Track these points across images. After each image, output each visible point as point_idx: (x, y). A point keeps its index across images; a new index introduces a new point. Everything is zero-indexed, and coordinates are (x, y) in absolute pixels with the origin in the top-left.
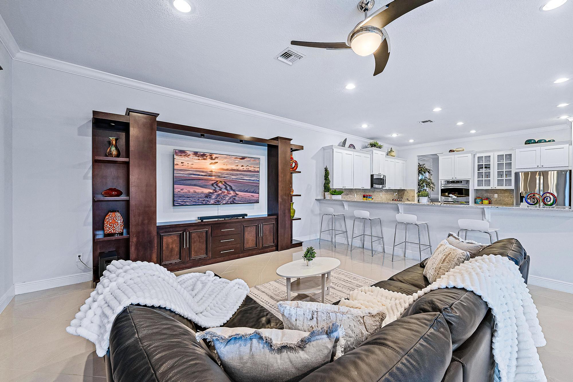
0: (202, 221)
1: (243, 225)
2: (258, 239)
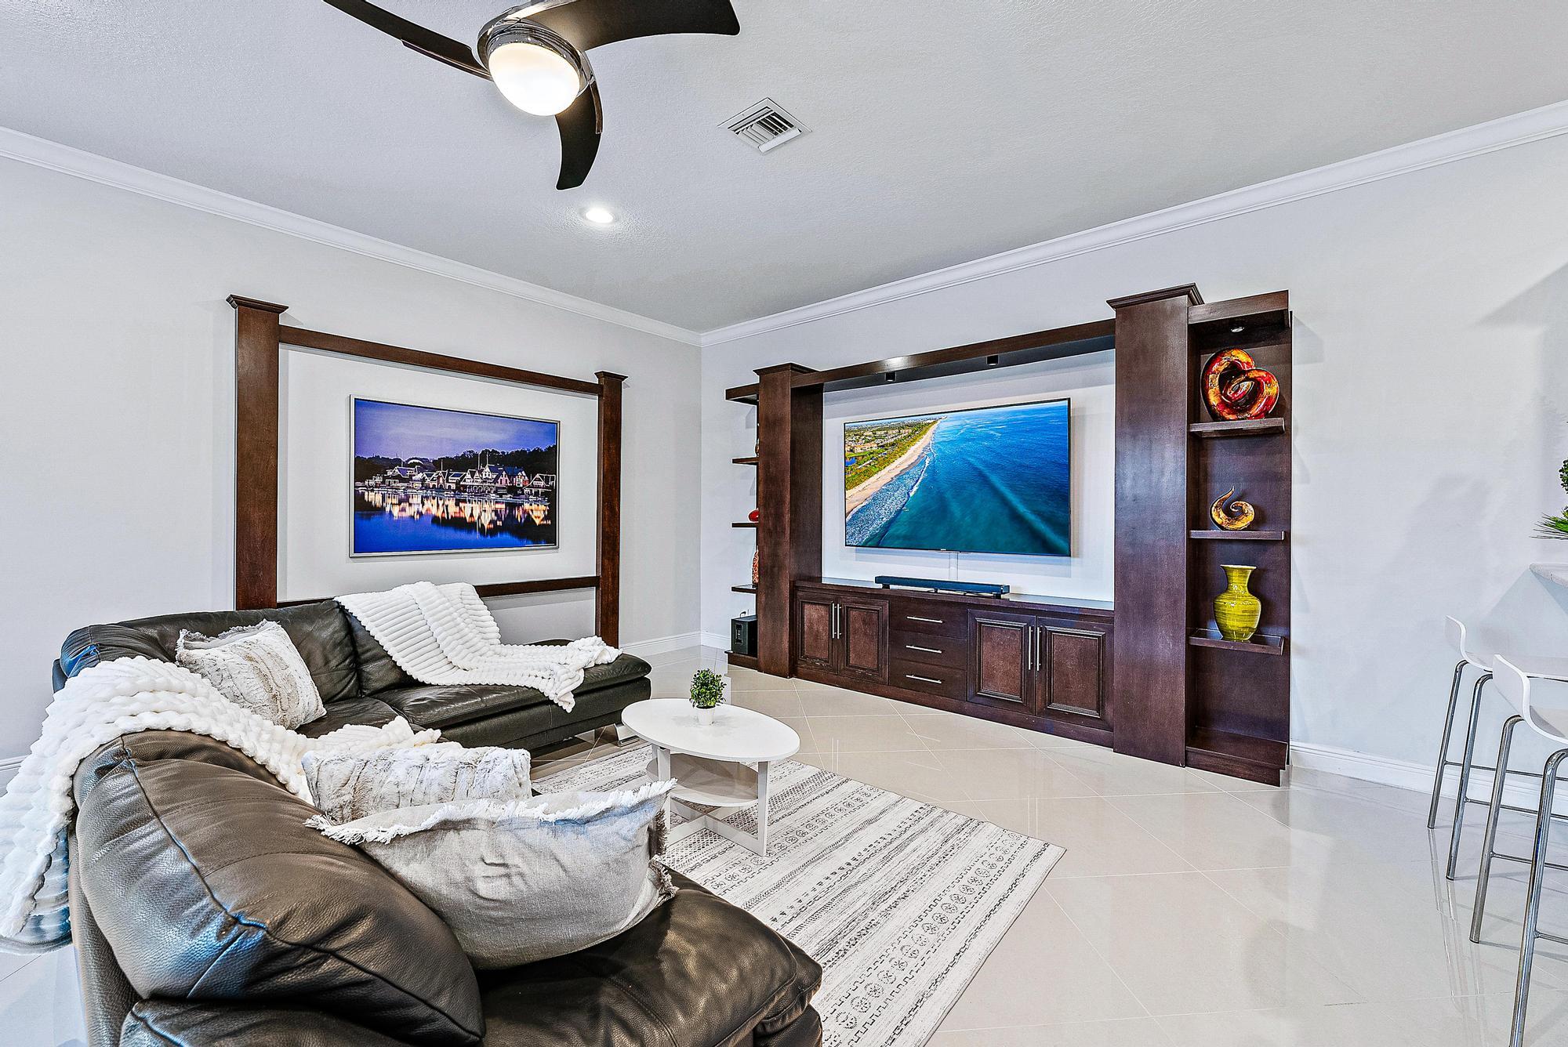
0: (886, 587)
1: (973, 616)
2: (1029, 675)
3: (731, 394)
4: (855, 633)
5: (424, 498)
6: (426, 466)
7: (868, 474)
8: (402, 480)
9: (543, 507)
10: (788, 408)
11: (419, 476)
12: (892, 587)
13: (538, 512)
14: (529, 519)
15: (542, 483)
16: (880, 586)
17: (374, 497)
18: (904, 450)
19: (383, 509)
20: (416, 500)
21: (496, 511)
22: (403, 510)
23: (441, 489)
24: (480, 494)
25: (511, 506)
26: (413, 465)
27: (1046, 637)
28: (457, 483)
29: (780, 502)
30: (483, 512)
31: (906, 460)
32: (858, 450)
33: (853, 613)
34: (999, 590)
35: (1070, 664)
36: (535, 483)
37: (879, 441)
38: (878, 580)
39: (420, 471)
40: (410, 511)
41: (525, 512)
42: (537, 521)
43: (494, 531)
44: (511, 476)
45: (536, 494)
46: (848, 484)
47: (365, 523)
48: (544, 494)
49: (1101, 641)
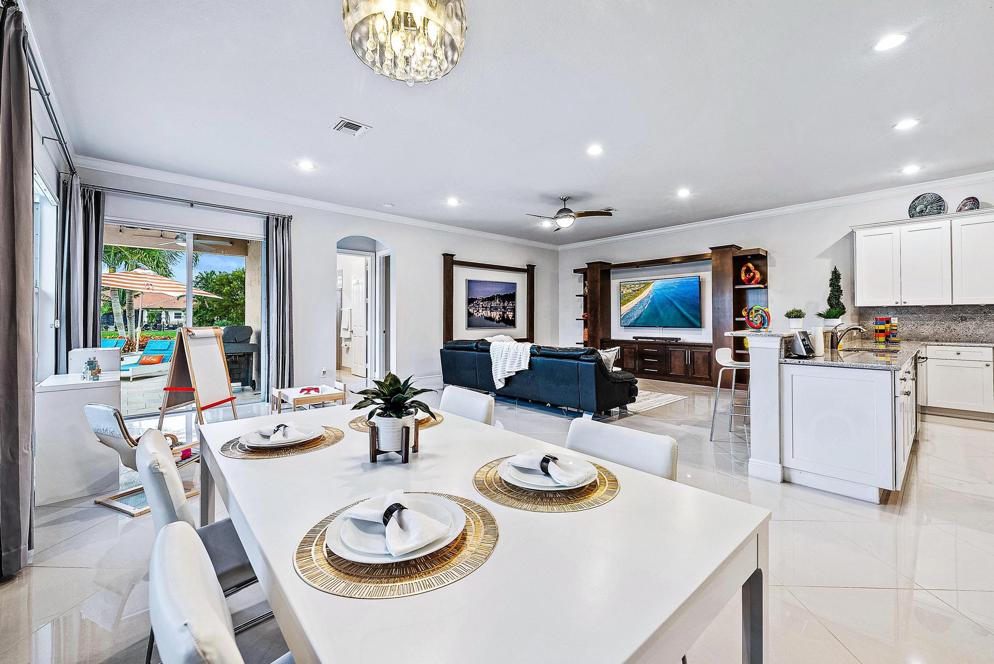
0: (637, 340)
1: (668, 348)
2: (686, 366)
3: (575, 271)
4: (626, 356)
5: (483, 310)
6: (484, 300)
7: (628, 301)
8: (478, 305)
9: (512, 313)
10: (599, 276)
11: (481, 304)
12: (639, 340)
13: (510, 315)
14: (508, 317)
15: (511, 305)
16: (635, 340)
17: (471, 310)
18: (642, 292)
19: (473, 314)
20: (480, 311)
21: (499, 314)
22: (478, 314)
23: (486, 308)
24: (496, 309)
25: (504, 313)
26: (480, 300)
27: (692, 354)
28: (490, 305)
29: (597, 310)
30: (496, 315)
31: (643, 296)
32: (624, 292)
33: (625, 349)
34: (677, 339)
35: (700, 362)
36: (510, 305)
37: (632, 289)
38: (634, 338)
39: (482, 302)
40: (479, 315)
41: (507, 315)
42: (510, 318)
43: (498, 322)
44: (504, 303)
45: (510, 309)
46: (622, 304)
47: (470, 318)
48: (512, 309)
49: (709, 353)
